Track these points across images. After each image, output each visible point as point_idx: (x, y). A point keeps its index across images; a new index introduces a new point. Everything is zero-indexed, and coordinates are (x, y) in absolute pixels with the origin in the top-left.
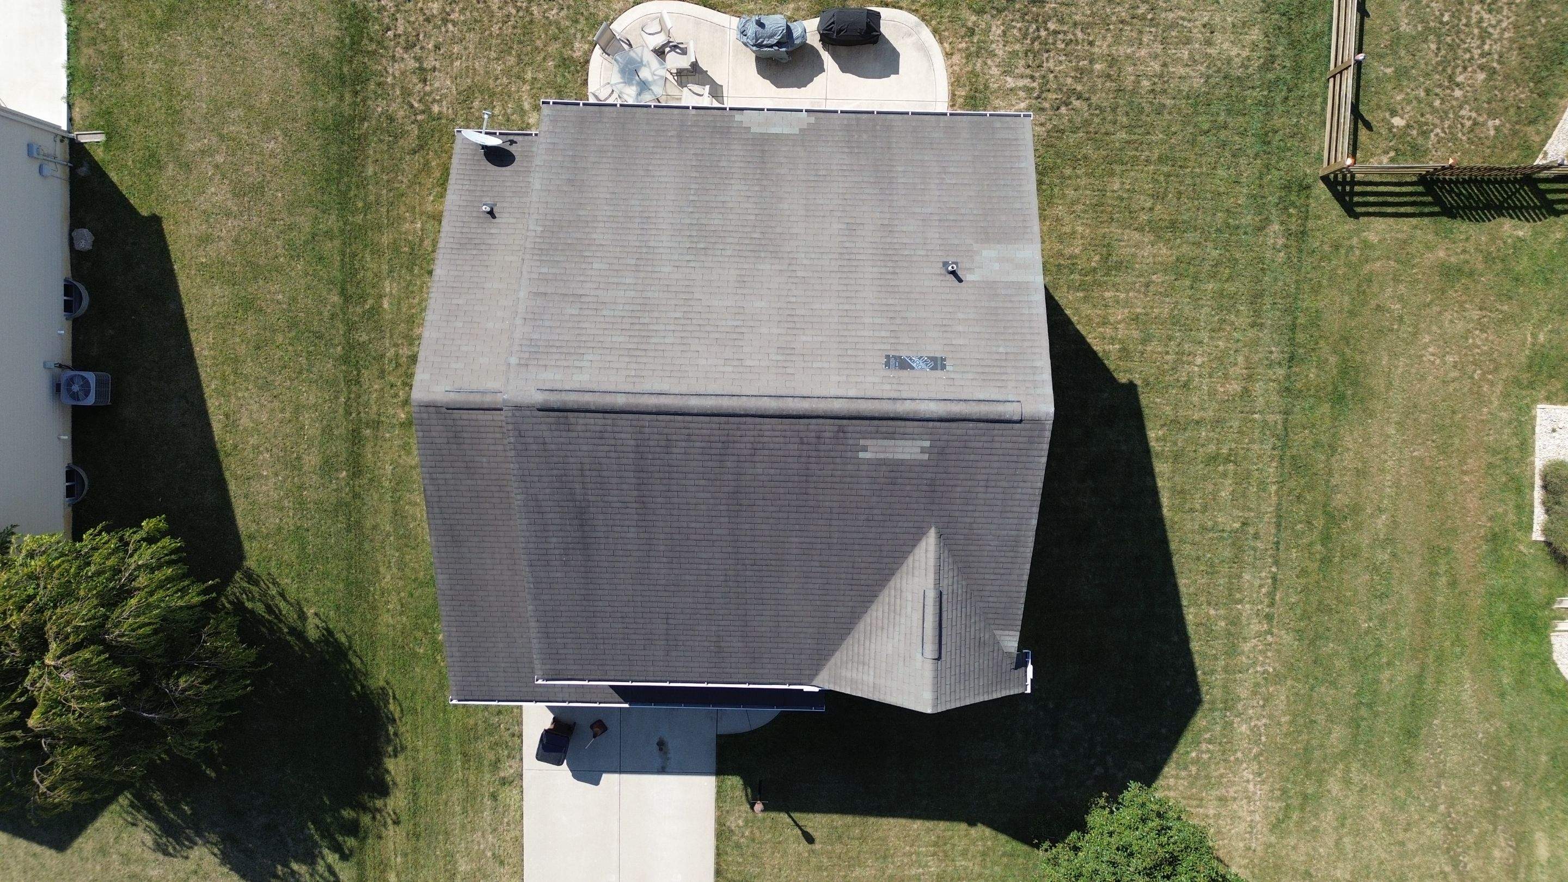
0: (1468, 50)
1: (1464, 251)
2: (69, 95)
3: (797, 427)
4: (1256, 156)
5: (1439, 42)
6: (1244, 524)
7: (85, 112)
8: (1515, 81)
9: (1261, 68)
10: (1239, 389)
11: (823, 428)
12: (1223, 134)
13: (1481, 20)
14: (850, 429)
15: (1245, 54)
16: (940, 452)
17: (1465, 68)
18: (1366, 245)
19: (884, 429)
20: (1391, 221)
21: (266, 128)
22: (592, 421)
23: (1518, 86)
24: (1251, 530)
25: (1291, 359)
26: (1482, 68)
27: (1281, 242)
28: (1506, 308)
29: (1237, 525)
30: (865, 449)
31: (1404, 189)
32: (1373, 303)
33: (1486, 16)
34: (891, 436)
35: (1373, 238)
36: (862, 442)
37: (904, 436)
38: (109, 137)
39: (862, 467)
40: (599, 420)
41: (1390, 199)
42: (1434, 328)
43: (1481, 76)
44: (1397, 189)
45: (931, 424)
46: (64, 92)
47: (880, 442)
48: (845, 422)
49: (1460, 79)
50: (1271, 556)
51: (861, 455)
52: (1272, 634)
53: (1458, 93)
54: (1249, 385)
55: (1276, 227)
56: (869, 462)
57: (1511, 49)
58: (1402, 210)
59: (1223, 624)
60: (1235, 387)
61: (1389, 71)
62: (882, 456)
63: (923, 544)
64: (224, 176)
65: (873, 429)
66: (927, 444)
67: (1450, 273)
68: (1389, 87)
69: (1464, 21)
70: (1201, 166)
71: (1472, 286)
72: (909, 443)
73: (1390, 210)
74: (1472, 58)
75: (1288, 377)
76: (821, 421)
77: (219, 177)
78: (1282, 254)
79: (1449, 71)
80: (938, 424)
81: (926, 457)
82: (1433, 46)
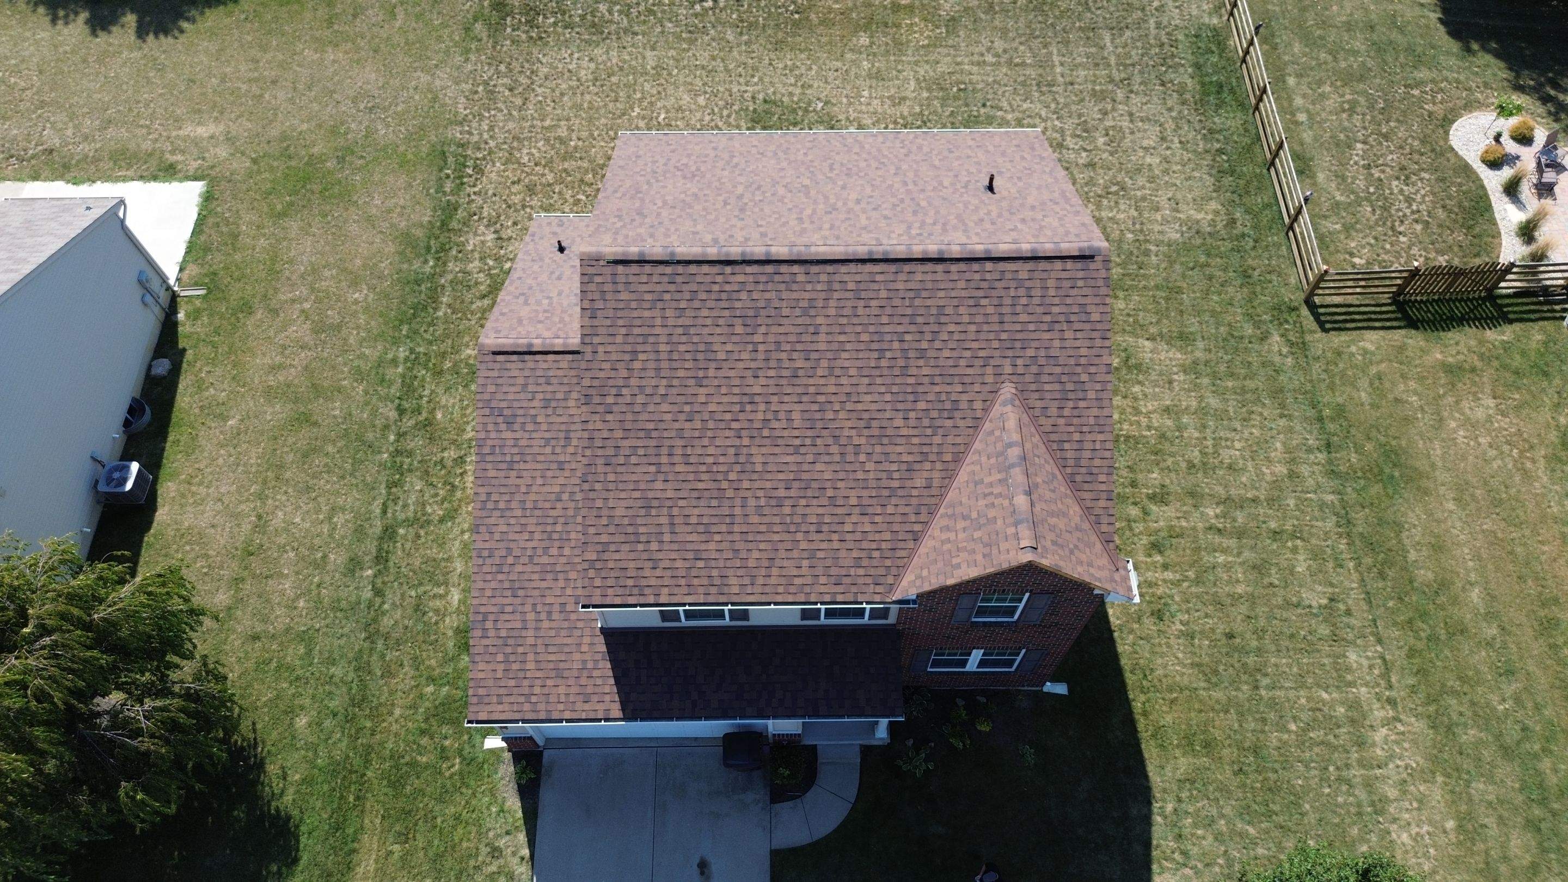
0: (1399, 210)
1: (1458, 353)
2: (184, 260)
4: (1241, 286)
5: (1372, 206)
6: (1332, 600)
7: (193, 273)
8: (1448, 228)
9: (1226, 226)
10: (1285, 472)
12: (1208, 271)
13: (1401, 191)
15: (1210, 217)
17: (1402, 222)
18: (1365, 352)
20: (1381, 333)
21: (355, 283)
23: (1453, 232)
24: (1342, 607)
25: (1328, 445)
26: (1417, 221)
27: (1285, 350)
28: (1517, 396)
29: (1324, 601)
31: (1384, 309)
32: (1390, 397)
33: (1405, 188)
35: (1371, 347)
38: (210, 291)
41: (1373, 316)
42: (1457, 415)
43: (1419, 227)
44: (1378, 309)
46: (180, 259)
49: (1402, 229)
50: (1372, 634)
52: (1400, 721)
53: (1402, 239)
54: (1294, 468)
55: (1276, 338)
57: (1434, 208)
58: (1388, 324)
59: (1342, 710)
60: (1281, 470)
61: (1338, 227)
64: (307, 318)
67: (1453, 371)
68: (1342, 237)
69: (1387, 191)
70: (1194, 292)
71: (1477, 379)
73: (1377, 324)
74: (1405, 215)
75: (1330, 462)
77: (303, 318)
78: (1289, 360)
79: (1389, 224)
82: (1369, 209)
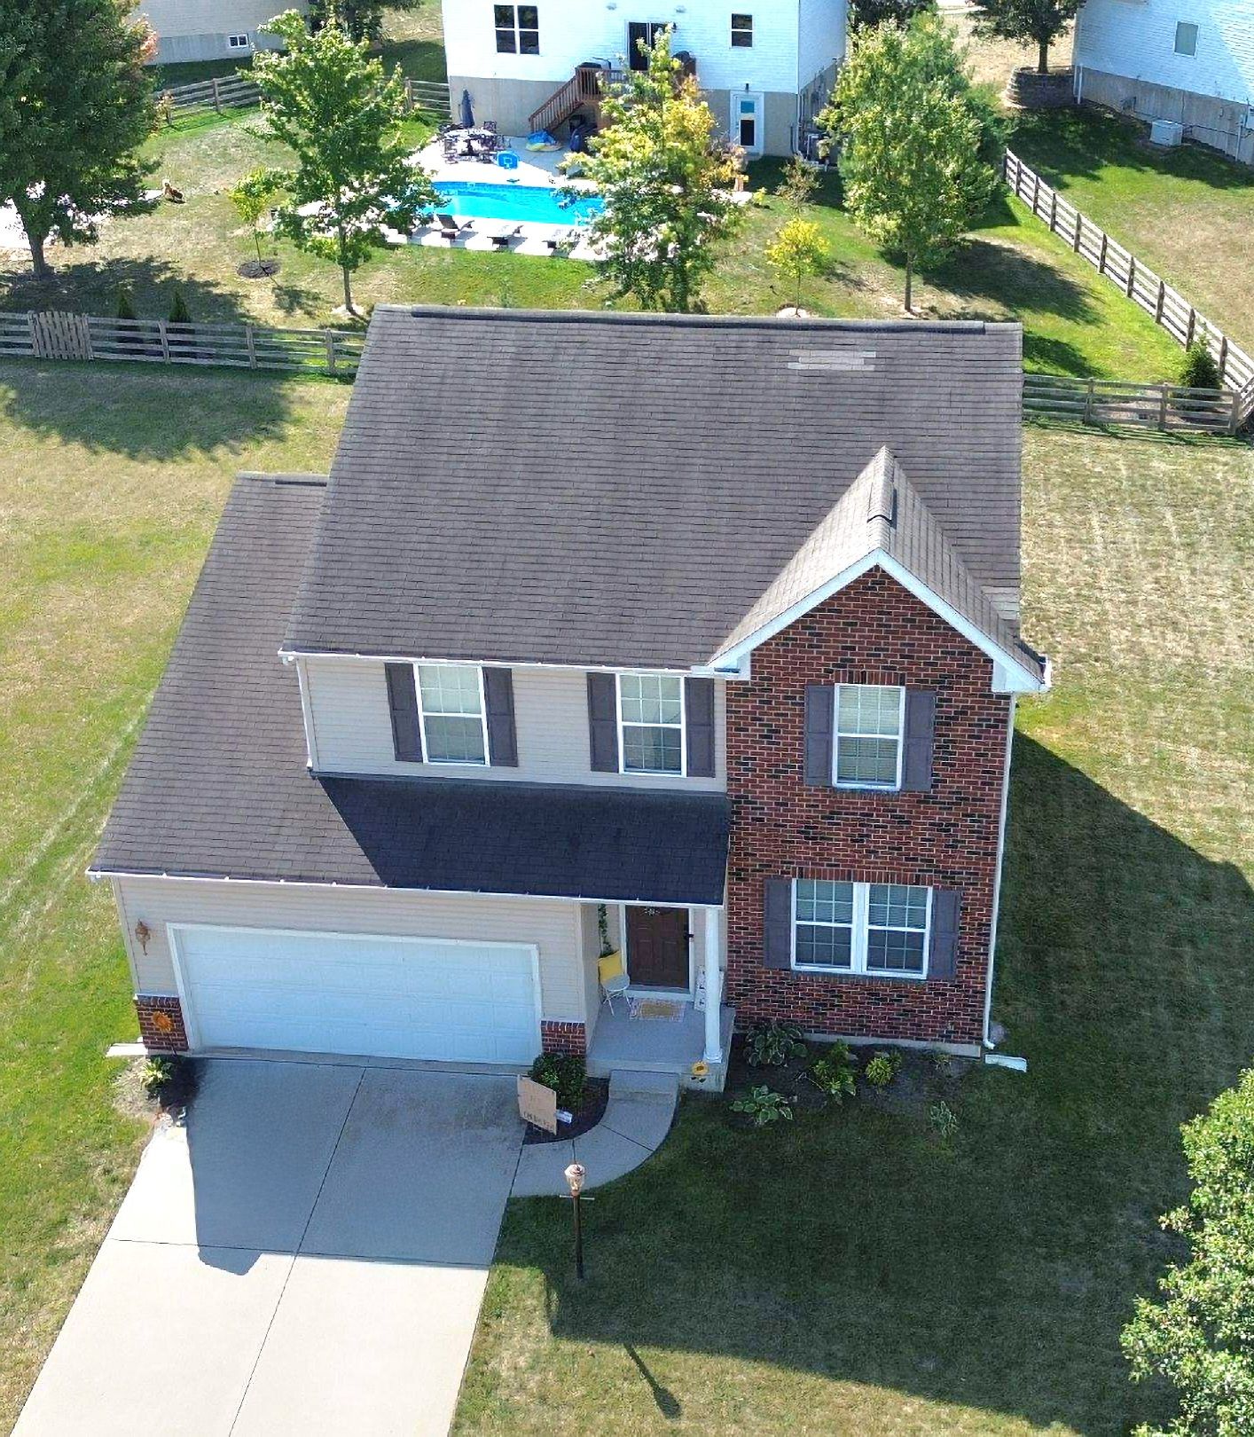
3: (713, 337)
11: (745, 338)
14: (777, 339)
16: (888, 364)
19: (820, 340)
22: (472, 328)
30: (795, 359)
34: (828, 347)
36: (792, 352)
37: (844, 346)
39: (791, 378)
40: (481, 326)
45: (876, 335)
47: (814, 353)
48: (772, 332)
51: (790, 365)
56: (803, 374)
62: (813, 367)
63: (870, 469)
65: (808, 340)
66: (874, 355)
72: (851, 354)
76: (743, 330)
80: (885, 335)
81: (872, 368)
